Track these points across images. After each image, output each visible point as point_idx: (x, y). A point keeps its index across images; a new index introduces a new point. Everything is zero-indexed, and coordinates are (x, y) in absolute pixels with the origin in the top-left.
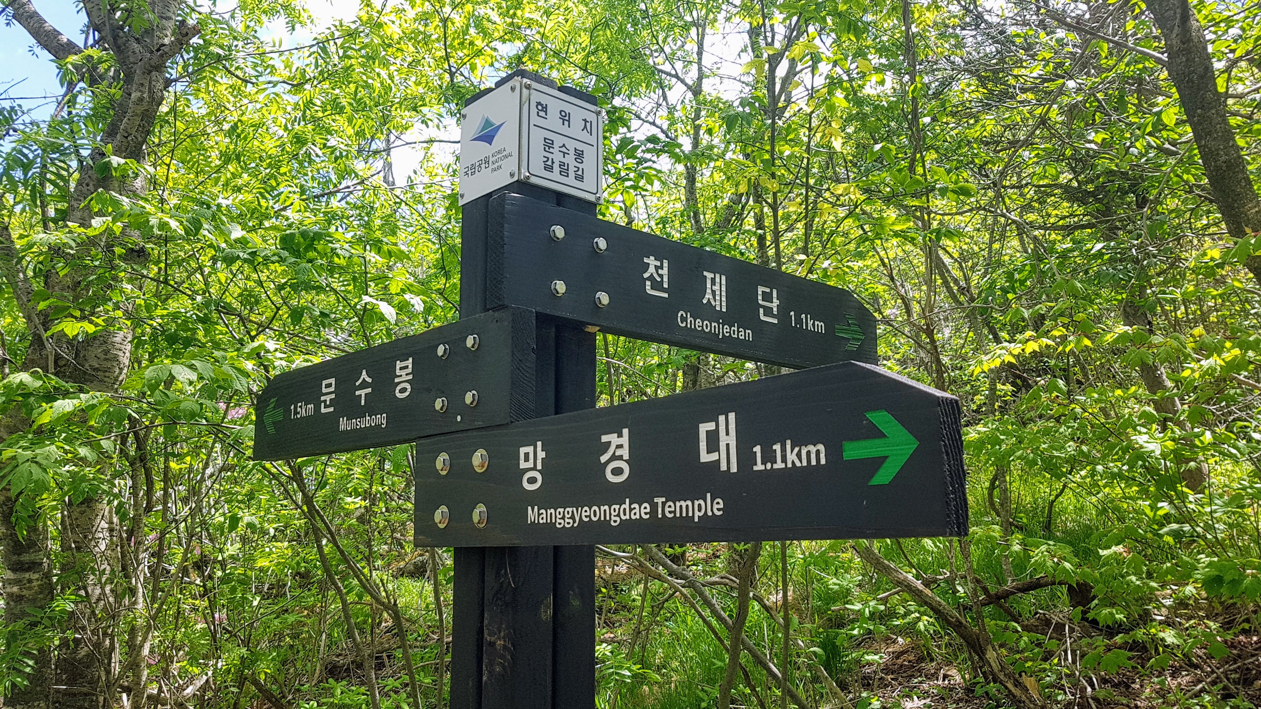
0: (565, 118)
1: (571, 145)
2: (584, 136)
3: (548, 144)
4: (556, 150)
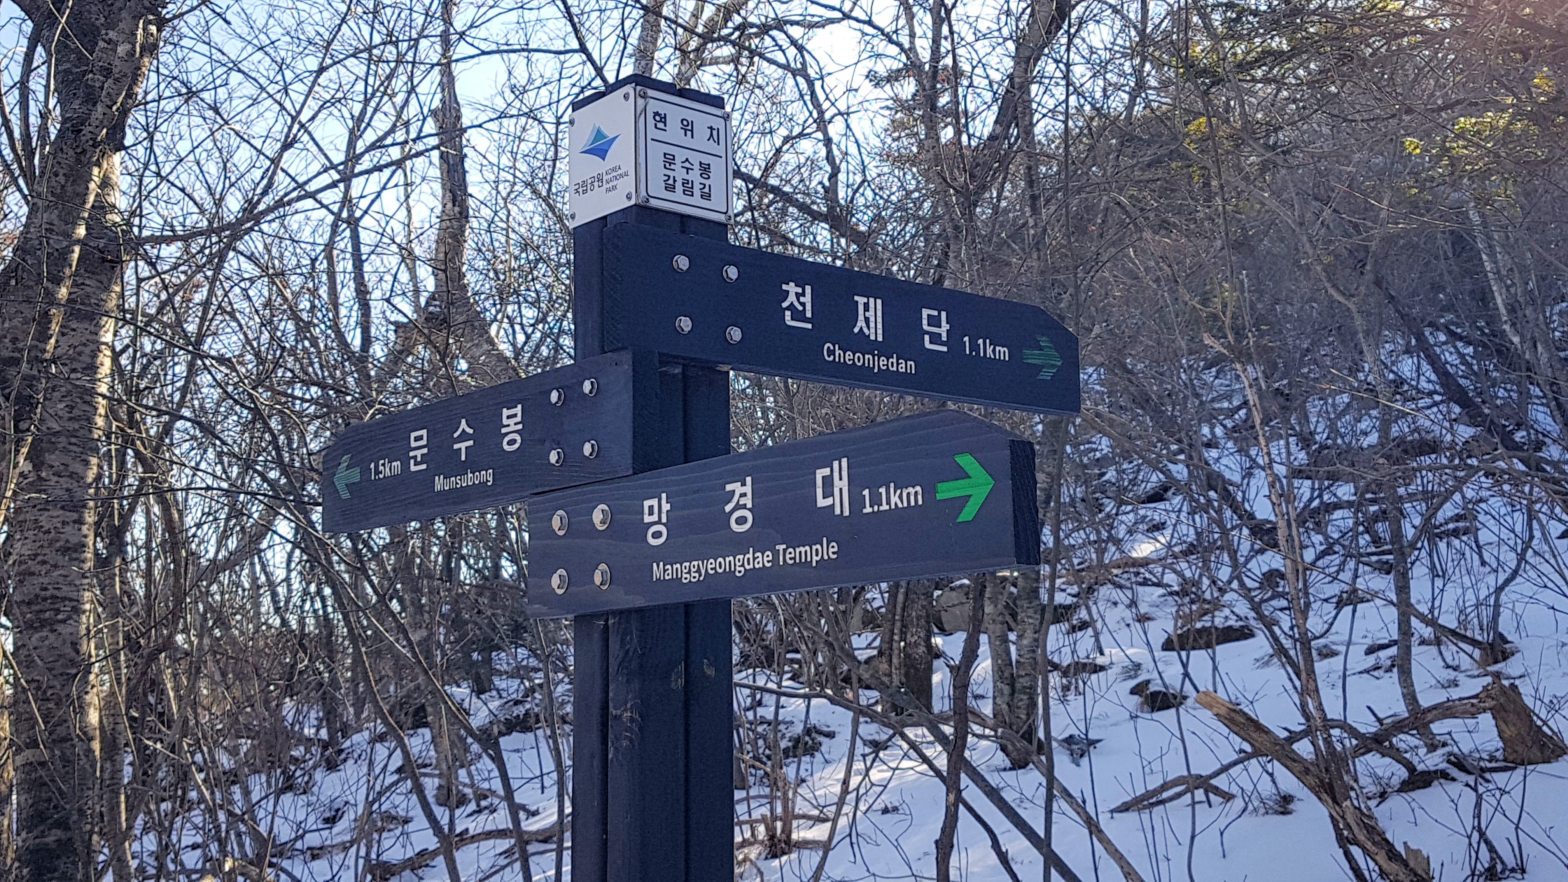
0: (688, 127)
1: (696, 159)
2: (710, 146)
3: (669, 160)
4: (678, 166)
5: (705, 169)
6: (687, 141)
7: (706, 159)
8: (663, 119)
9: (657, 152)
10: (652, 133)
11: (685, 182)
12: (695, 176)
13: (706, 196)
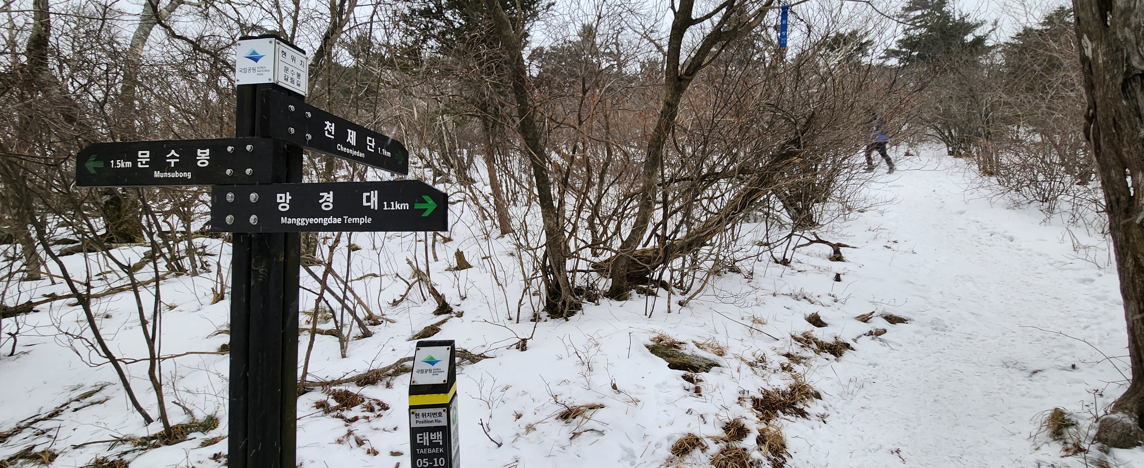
0: (293, 59)
1: (296, 71)
2: (301, 68)
3: (286, 69)
4: (289, 72)
5: (299, 75)
6: (292, 63)
7: (299, 72)
8: (285, 54)
9: (282, 66)
10: (281, 58)
11: (292, 79)
12: (295, 77)
13: (299, 85)
